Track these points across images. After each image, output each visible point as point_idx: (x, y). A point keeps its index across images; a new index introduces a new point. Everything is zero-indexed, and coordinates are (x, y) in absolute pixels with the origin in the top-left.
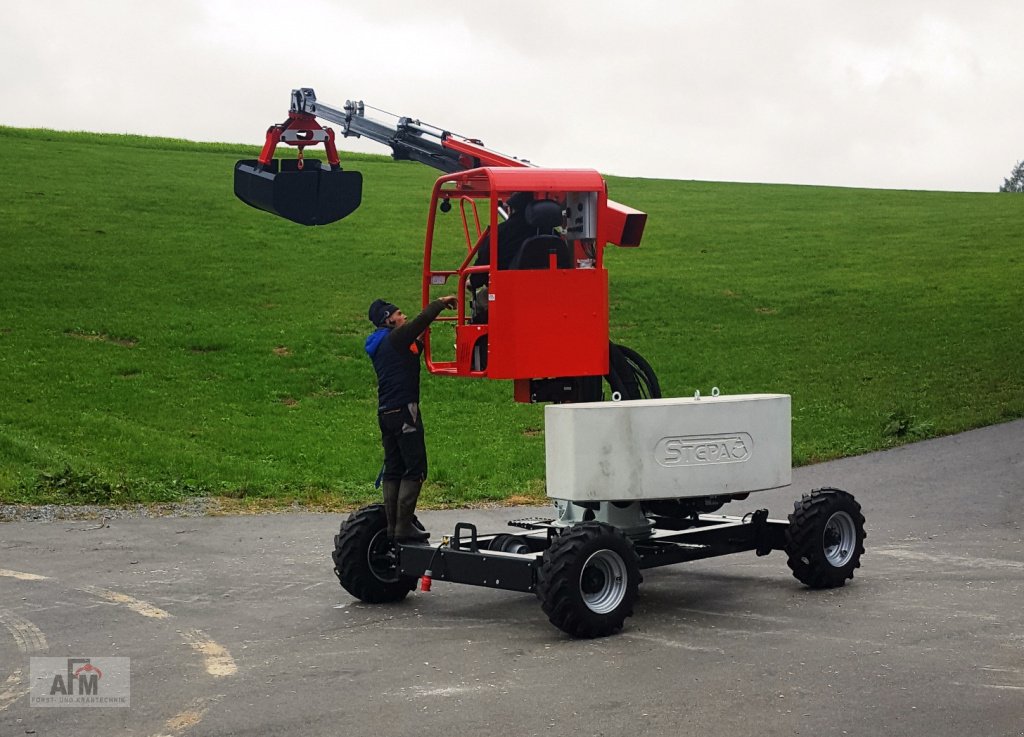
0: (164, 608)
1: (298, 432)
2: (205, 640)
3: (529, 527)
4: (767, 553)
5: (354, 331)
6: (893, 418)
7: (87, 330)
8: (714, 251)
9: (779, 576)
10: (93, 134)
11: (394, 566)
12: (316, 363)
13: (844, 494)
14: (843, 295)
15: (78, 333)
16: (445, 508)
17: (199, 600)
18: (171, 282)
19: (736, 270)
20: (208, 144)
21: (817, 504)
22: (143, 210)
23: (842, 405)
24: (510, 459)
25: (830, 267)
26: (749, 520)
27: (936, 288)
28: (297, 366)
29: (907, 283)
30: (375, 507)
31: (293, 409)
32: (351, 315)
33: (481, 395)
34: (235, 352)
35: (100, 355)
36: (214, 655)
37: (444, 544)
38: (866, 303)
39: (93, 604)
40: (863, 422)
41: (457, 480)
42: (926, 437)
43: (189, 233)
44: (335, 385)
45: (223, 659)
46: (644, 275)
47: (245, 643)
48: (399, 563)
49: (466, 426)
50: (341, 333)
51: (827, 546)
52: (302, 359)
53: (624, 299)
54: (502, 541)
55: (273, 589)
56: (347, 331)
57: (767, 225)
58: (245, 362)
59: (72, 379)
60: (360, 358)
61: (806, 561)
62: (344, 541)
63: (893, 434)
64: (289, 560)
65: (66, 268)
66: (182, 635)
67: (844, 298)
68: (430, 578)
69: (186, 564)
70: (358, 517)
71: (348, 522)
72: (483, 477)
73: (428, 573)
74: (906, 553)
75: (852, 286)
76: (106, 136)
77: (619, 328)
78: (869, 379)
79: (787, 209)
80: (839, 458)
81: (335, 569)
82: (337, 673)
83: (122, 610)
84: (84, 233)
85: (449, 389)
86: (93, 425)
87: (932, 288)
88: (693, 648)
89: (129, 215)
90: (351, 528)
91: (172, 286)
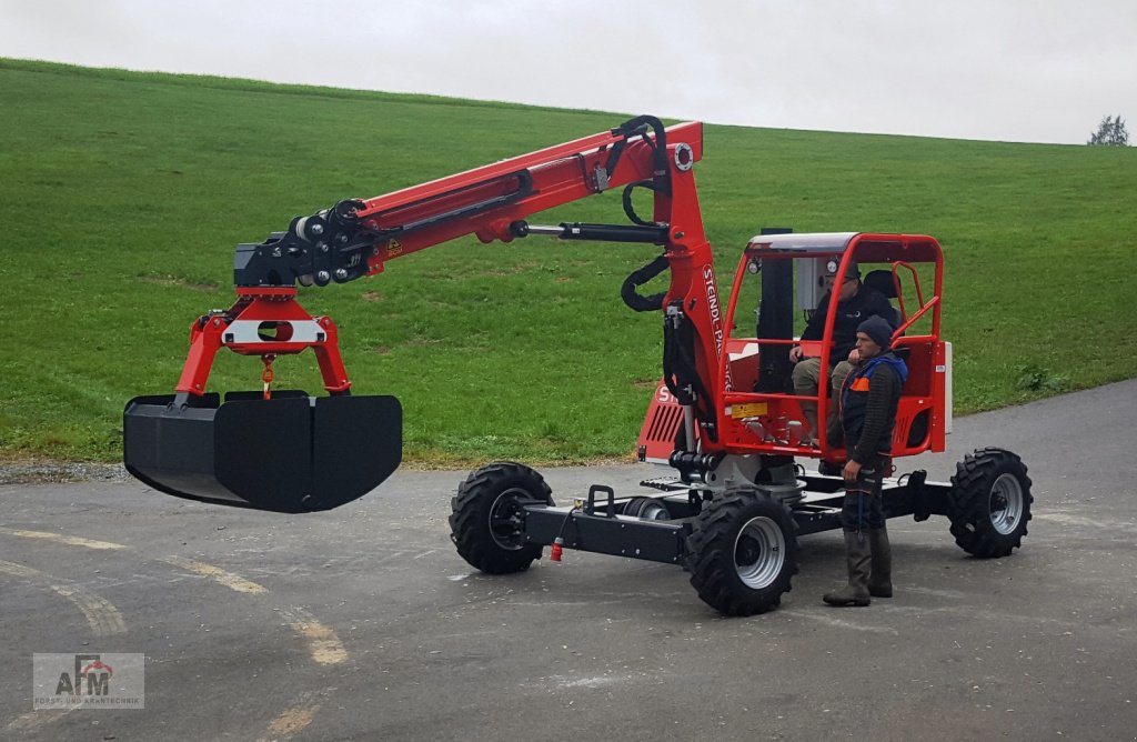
0: (258, 581)
1: (393, 382)
2: (308, 620)
3: (663, 487)
4: (926, 518)
5: (447, 277)
6: (1027, 371)
7: (163, 274)
8: (815, 199)
9: (937, 544)
10: (169, 75)
11: (518, 533)
12: (409, 309)
13: (1009, 454)
14: (952, 244)
15: (153, 277)
16: (560, 465)
17: (298, 571)
18: (253, 224)
19: (840, 218)
20: (290, 86)
21: (982, 465)
22: (222, 151)
23: (966, 357)
24: (623, 411)
25: (936, 216)
26: (905, 482)
27: (1045, 239)
28: (389, 312)
29: (1015, 233)
30: (497, 466)
31: (386, 358)
32: (444, 260)
33: (587, 343)
34: (322, 297)
35: (177, 300)
36: (319, 638)
37: (576, 508)
38: (975, 252)
39: (177, 577)
40: (992, 375)
41: (570, 434)
42: (1062, 392)
43: (272, 175)
44: (430, 331)
45: (332, 643)
46: (745, 220)
47: (353, 623)
48: (524, 530)
49: (572, 376)
50: (433, 277)
51: (993, 511)
52: (393, 305)
53: (728, 245)
54: (637, 505)
55: (380, 558)
56: (441, 276)
57: (866, 173)
58: (333, 308)
59: (147, 326)
60: (455, 304)
61: (971, 528)
62: (462, 504)
63: (1027, 388)
64: (395, 524)
65: (141, 209)
66: (280, 613)
67: (953, 247)
68: (561, 546)
69: (280, 529)
70: (478, 477)
71: (468, 483)
72: (597, 432)
73: (558, 540)
74: (1068, 517)
75: (962, 236)
76: (182, 76)
77: (724, 275)
78: (990, 330)
79: (886, 159)
80: (973, 413)
81: (452, 535)
82: (464, 660)
83: (209, 584)
84: (160, 174)
85: (551, 336)
86: (170, 374)
87: (1042, 238)
88: (863, 629)
89: (206, 156)
90: (471, 489)
91: (253, 228)
